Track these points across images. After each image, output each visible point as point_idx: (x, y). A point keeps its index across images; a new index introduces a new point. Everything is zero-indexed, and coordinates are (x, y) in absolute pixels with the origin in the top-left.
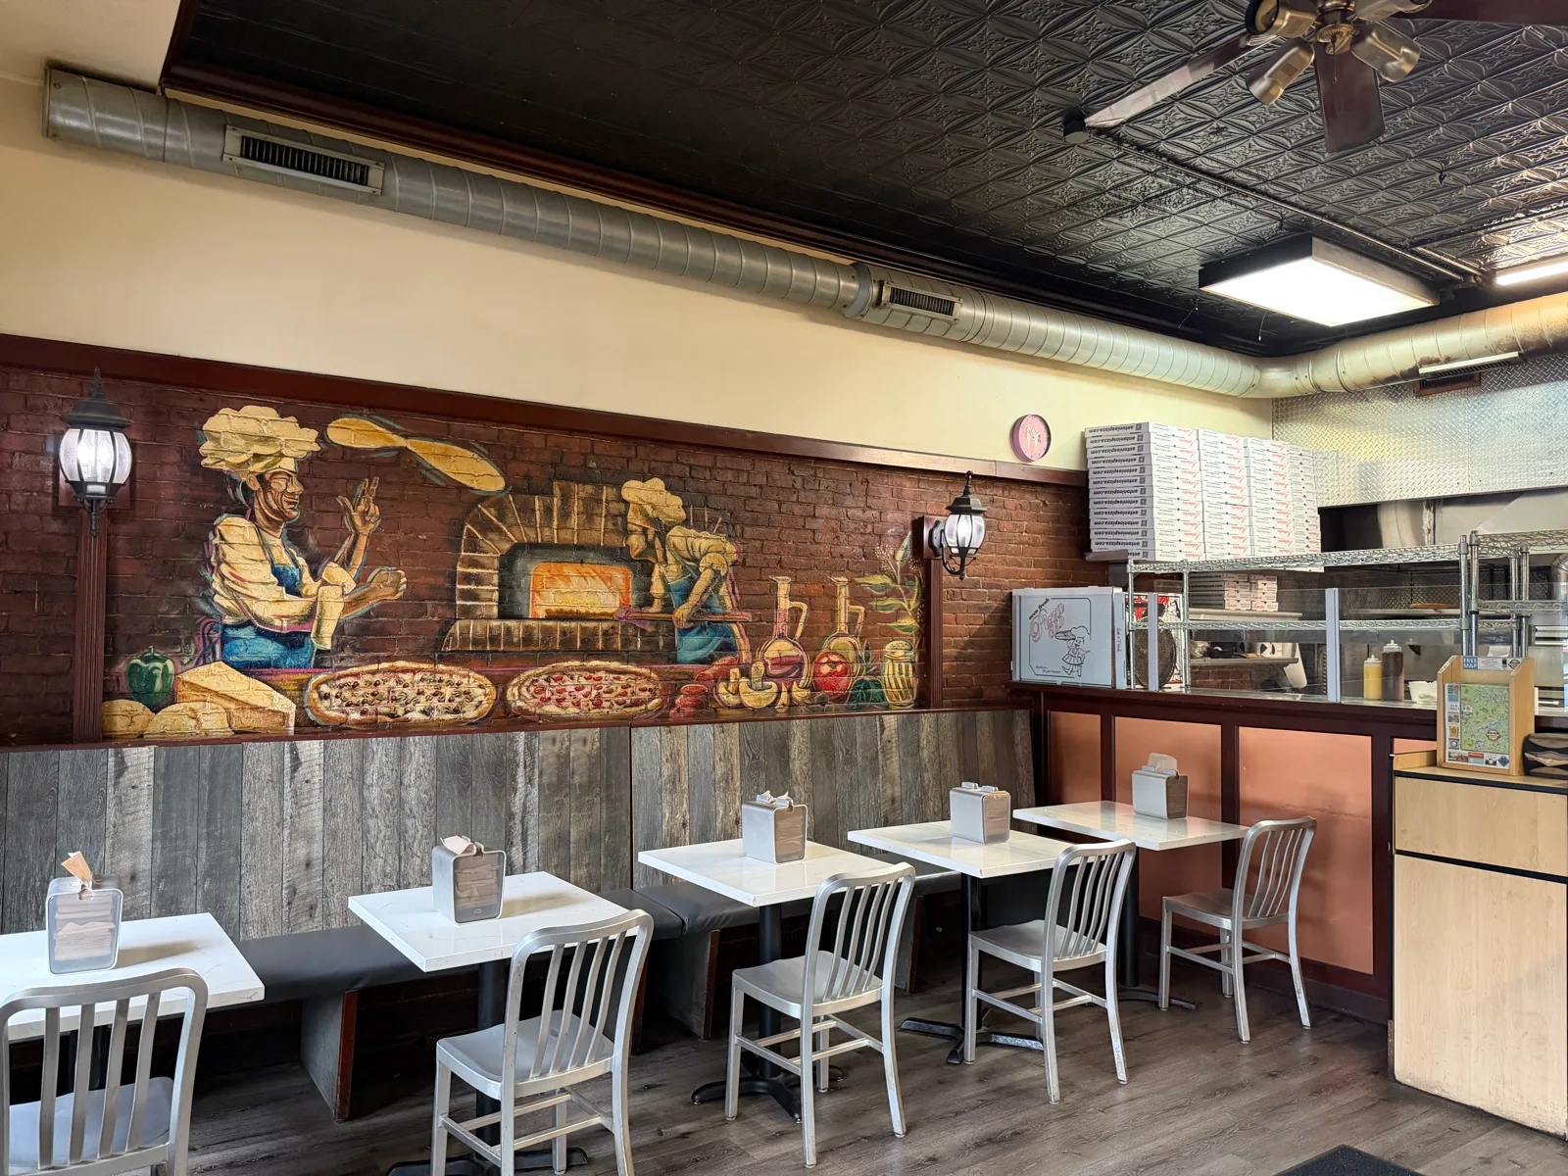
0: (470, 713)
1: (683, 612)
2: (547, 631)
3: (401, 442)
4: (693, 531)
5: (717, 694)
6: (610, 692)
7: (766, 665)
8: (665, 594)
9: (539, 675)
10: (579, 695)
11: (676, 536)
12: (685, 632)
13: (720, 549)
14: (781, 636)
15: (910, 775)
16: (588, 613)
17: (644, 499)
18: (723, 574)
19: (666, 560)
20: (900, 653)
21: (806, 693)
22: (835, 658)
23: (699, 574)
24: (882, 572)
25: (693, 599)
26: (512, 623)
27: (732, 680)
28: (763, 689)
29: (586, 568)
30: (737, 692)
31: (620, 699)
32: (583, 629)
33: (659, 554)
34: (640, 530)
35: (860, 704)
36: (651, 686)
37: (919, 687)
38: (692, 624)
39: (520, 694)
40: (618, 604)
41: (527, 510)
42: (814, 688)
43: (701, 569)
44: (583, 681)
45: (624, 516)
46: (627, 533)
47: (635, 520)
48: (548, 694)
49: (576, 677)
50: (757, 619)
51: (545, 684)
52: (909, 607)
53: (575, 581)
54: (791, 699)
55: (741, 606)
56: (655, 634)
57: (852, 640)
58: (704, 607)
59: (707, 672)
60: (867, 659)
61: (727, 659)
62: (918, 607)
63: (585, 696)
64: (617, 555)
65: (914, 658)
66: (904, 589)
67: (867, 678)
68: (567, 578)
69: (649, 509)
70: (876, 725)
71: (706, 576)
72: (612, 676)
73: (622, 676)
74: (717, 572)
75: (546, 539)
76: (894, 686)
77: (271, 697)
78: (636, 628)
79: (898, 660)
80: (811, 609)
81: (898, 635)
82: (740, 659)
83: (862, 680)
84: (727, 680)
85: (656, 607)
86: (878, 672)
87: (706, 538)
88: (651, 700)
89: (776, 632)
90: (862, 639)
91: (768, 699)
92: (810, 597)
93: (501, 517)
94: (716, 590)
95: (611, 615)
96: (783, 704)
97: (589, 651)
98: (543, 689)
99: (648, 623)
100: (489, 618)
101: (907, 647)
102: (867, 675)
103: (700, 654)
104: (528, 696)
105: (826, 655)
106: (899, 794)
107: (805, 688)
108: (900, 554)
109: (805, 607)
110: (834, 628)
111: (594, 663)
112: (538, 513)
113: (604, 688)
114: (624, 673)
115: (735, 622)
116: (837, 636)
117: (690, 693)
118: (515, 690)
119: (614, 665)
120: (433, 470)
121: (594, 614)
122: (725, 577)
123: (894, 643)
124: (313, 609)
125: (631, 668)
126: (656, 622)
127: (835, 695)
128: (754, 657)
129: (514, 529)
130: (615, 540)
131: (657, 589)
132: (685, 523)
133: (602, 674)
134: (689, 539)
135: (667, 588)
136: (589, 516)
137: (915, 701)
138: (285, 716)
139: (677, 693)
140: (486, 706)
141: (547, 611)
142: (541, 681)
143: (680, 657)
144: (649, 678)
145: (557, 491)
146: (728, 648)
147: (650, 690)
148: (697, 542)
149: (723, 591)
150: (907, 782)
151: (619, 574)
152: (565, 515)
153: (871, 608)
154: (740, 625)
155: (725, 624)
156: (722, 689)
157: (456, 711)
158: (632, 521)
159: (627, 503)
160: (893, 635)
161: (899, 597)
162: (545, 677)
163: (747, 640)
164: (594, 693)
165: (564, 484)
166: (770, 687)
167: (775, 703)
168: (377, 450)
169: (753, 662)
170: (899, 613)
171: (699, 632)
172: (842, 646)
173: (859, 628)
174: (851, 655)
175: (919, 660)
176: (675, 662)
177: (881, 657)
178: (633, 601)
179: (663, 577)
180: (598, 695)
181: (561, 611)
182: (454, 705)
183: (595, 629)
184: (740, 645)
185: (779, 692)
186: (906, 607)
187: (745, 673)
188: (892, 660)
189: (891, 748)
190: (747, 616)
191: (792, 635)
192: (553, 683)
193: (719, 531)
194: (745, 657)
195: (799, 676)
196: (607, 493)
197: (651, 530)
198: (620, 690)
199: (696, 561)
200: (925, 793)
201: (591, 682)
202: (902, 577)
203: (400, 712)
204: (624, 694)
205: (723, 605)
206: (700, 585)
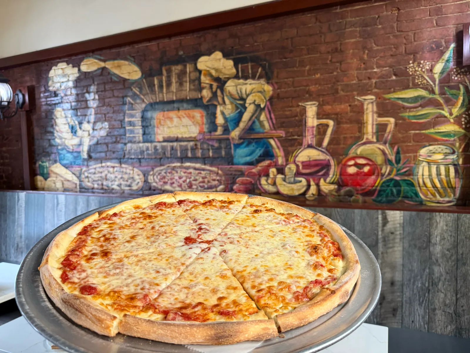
0: (135, 187)
1: (235, 134)
2: (163, 148)
3: (102, 64)
4: (241, 81)
5: (260, 184)
6: (196, 180)
7: (297, 166)
8: (224, 124)
9: (162, 170)
10: (181, 181)
11: (230, 86)
12: (237, 146)
13: (260, 90)
14: (310, 146)
15: (415, 265)
16: (182, 138)
17: (210, 66)
18: (262, 106)
19: (224, 102)
20: (438, 157)
21: (333, 187)
22: (361, 161)
23: (245, 108)
24: (416, 86)
25: (242, 125)
26: (149, 145)
27: (271, 176)
28: (295, 182)
29: (181, 113)
30: (274, 184)
31: (201, 184)
32: (181, 146)
33: (220, 99)
34: (208, 86)
35: (389, 198)
36: (218, 178)
37: (463, 187)
38: (242, 141)
39: (154, 179)
40: (198, 131)
41: (151, 86)
42: (340, 184)
43: (247, 105)
44: (183, 174)
45: (199, 79)
46: (200, 89)
47: (205, 80)
48: (166, 180)
49: (179, 172)
50: (289, 135)
51: (165, 175)
52: (451, 114)
53: (176, 120)
54: (319, 190)
55: (275, 127)
56: (219, 148)
57: (382, 147)
58: (250, 129)
59: (254, 170)
60: (398, 161)
61: (266, 163)
62: (464, 113)
63: (184, 182)
64: (196, 103)
65: (458, 160)
66: (443, 98)
67: (398, 178)
68: (171, 119)
69: (213, 73)
70: (378, 218)
71: (251, 109)
72: (197, 172)
73: (202, 172)
74: (258, 106)
75: (161, 99)
76: (429, 184)
77: (72, 177)
78: (208, 145)
79: (435, 162)
80: (338, 123)
81: (436, 140)
82: (277, 161)
83: (392, 180)
84: (267, 175)
85: (220, 131)
86: (410, 173)
87: (250, 84)
88: (219, 186)
89: (305, 143)
90: (392, 145)
91: (299, 190)
92: (337, 114)
93: (141, 92)
94: (258, 118)
95: (195, 138)
96: (313, 194)
97: (183, 158)
98: (164, 177)
99: (215, 141)
100: (139, 142)
101: (448, 151)
102: (397, 175)
103: (248, 159)
104: (157, 181)
105: (353, 158)
106: (400, 279)
107: (332, 183)
108: (439, 68)
109: (331, 123)
110: (360, 138)
111: (188, 164)
112: (156, 86)
113: (193, 178)
114: (204, 170)
115: (272, 138)
116: (365, 144)
117: (243, 183)
118: (152, 177)
119: (198, 165)
120: (115, 74)
121: (186, 138)
122: (264, 109)
123: (431, 148)
124: (81, 141)
125: (207, 167)
126: (220, 141)
127: (363, 190)
128: (287, 160)
129: (146, 96)
130: (194, 95)
131: (220, 120)
132: (237, 77)
133: (191, 170)
134: (239, 87)
135: (225, 118)
136: (181, 84)
137: (458, 200)
138: (76, 184)
139: (234, 183)
140: (141, 184)
141: (163, 138)
142: (163, 173)
143: (235, 160)
144: (218, 174)
145: (164, 72)
146: (268, 154)
147: (218, 180)
148: (244, 88)
149: (263, 117)
150: (411, 271)
151: (198, 114)
152: (169, 84)
153: (403, 119)
154: (276, 140)
155: (265, 140)
156: (263, 181)
157: (129, 186)
158: (204, 82)
159: (200, 72)
160: (431, 140)
161: (437, 105)
162: (164, 171)
163: (281, 149)
164: (188, 180)
165: (168, 67)
166: (300, 182)
167: (304, 193)
168: (96, 71)
169: (287, 165)
170: (440, 120)
171: (248, 145)
172: (369, 152)
173: (388, 135)
174: (379, 160)
175: (464, 162)
176: (233, 164)
177: (416, 161)
178: (205, 129)
179: (223, 113)
180: (190, 182)
181: (170, 137)
182: (128, 183)
183: (187, 146)
184: (276, 153)
185: (309, 186)
186: (447, 114)
187: (281, 171)
188: (429, 163)
189: (394, 239)
190: (282, 133)
191: (319, 144)
192: (168, 174)
193: (260, 78)
194: (281, 161)
195: (326, 175)
196: (189, 68)
197: (215, 85)
198: (201, 180)
199: (244, 100)
200: (434, 284)
201: (186, 174)
202: (441, 88)
203: (110, 185)
204: (204, 182)
205: (262, 126)
206: (246, 116)
